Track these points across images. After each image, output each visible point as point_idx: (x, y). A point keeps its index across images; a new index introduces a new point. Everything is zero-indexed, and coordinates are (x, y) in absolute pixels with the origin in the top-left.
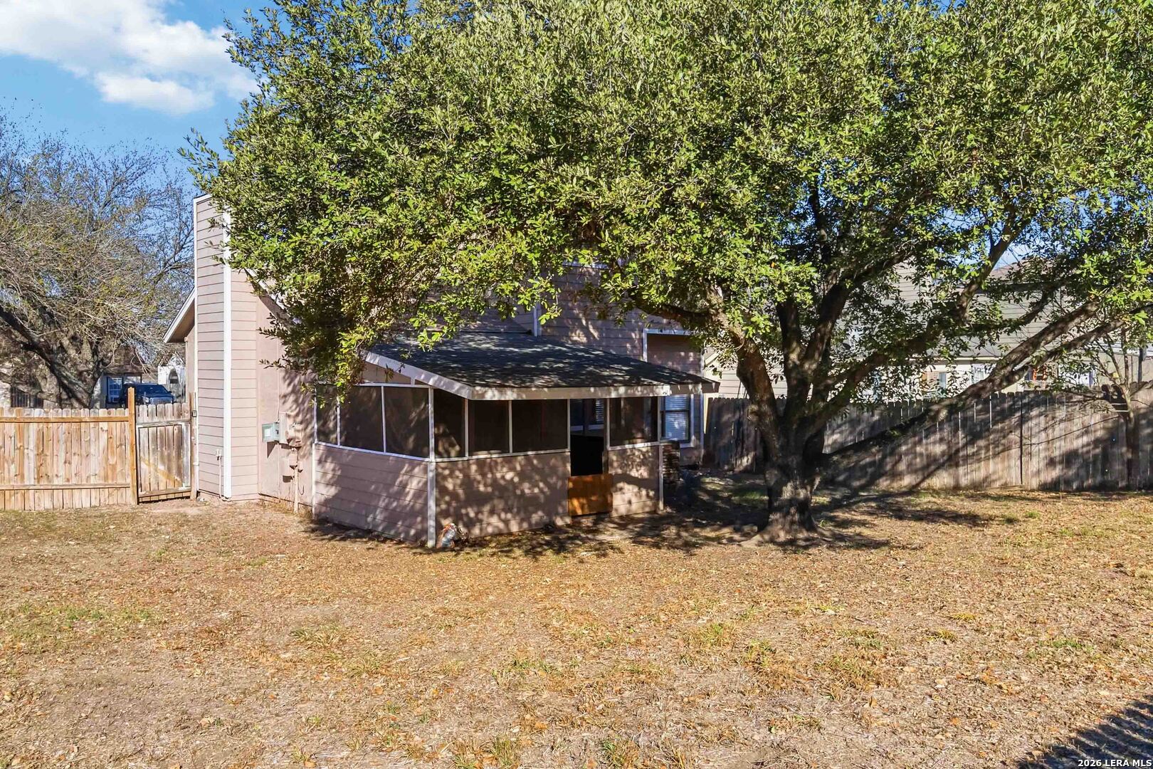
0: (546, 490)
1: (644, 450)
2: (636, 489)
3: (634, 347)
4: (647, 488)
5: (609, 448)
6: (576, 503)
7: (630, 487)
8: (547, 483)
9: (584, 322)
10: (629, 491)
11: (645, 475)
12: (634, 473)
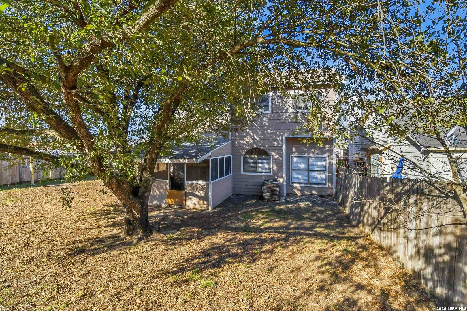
0: (159, 194)
1: (202, 184)
2: (198, 199)
3: (278, 143)
4: (203, 200)
5: (186, 182)
6: (170, 200)
7: (195, 198)
8: (159, 192)
9: (252, 134)
10: (195, 200)
11: (203, 195)
12: (197, 193)
